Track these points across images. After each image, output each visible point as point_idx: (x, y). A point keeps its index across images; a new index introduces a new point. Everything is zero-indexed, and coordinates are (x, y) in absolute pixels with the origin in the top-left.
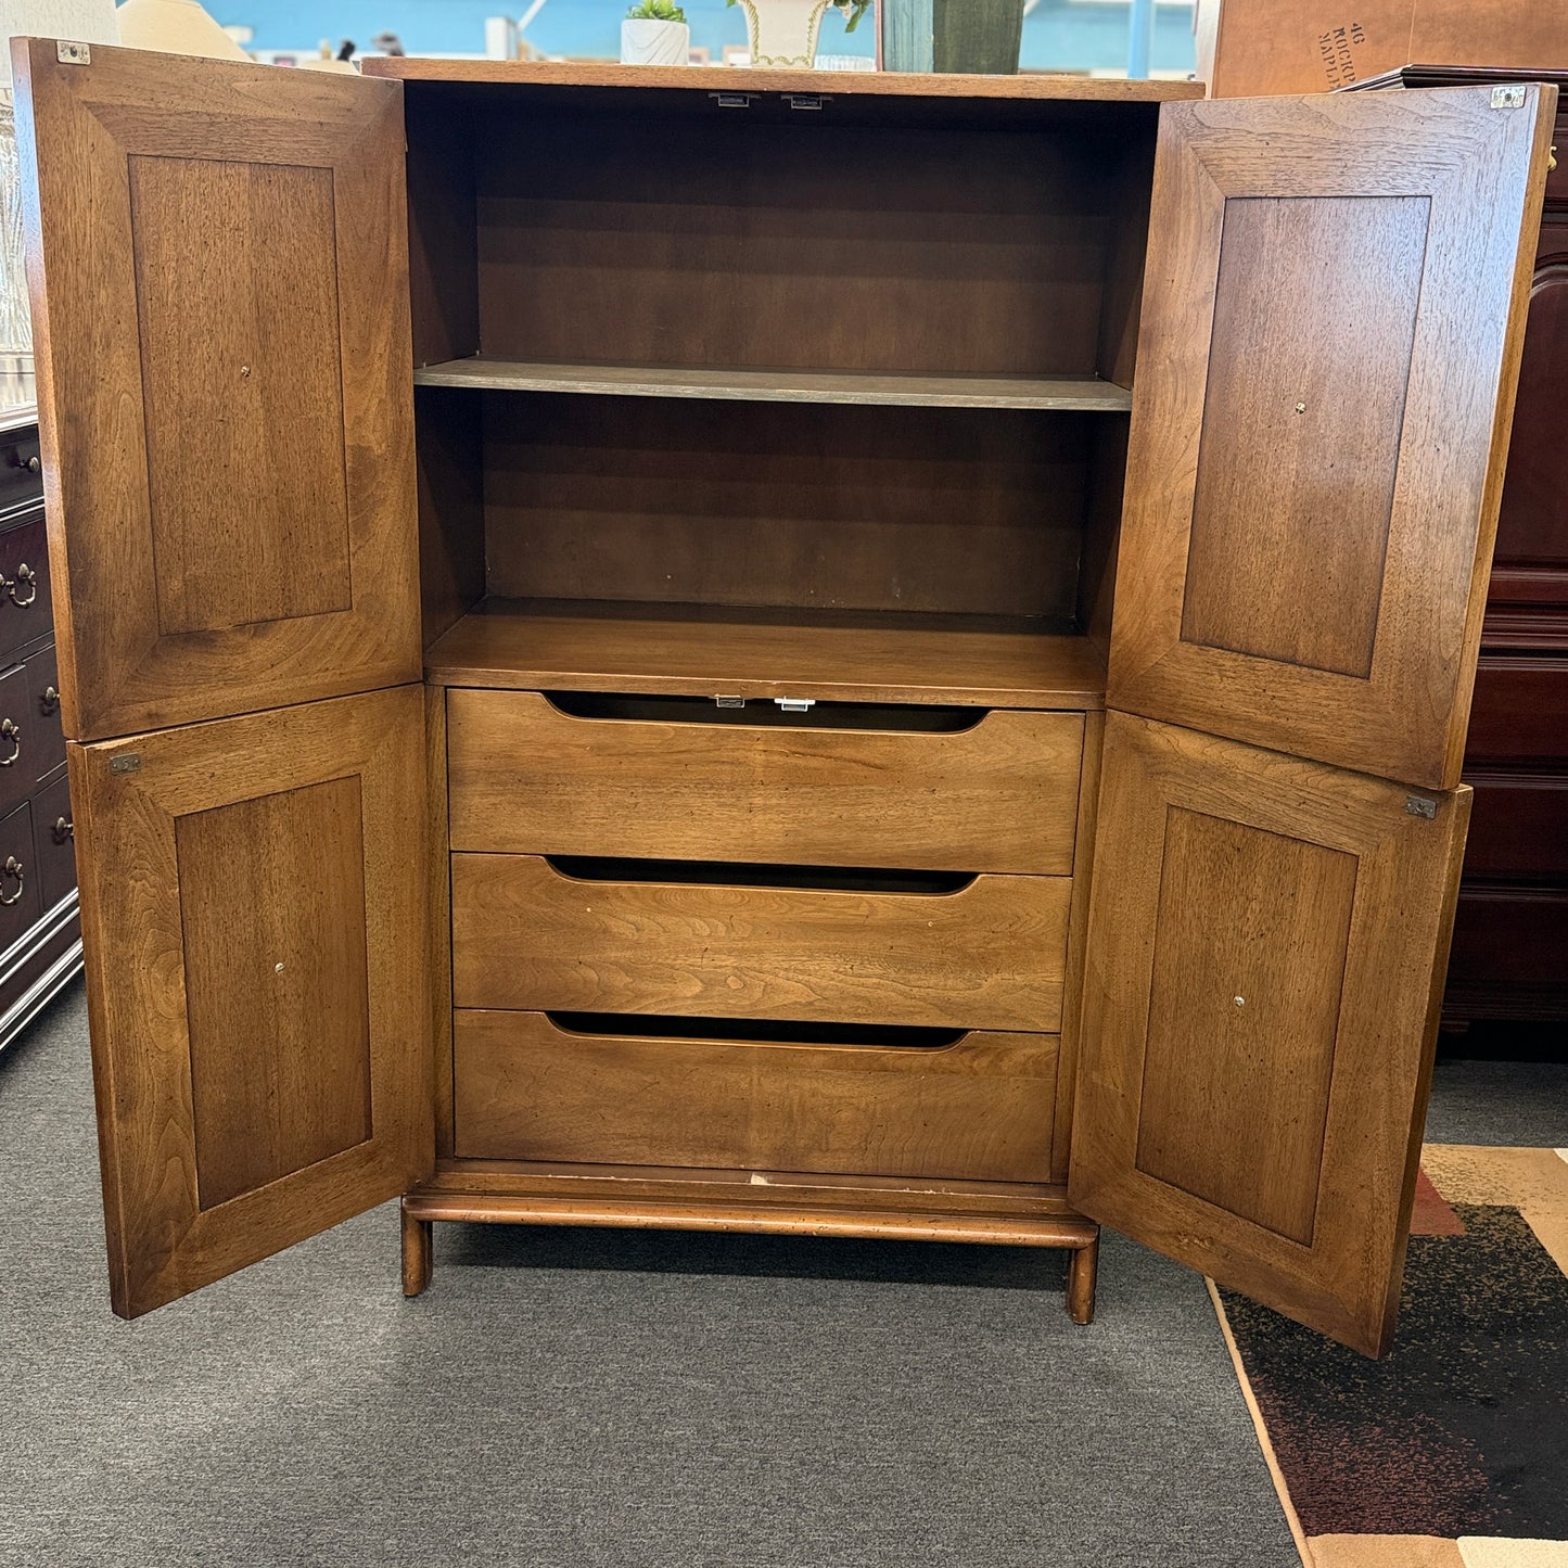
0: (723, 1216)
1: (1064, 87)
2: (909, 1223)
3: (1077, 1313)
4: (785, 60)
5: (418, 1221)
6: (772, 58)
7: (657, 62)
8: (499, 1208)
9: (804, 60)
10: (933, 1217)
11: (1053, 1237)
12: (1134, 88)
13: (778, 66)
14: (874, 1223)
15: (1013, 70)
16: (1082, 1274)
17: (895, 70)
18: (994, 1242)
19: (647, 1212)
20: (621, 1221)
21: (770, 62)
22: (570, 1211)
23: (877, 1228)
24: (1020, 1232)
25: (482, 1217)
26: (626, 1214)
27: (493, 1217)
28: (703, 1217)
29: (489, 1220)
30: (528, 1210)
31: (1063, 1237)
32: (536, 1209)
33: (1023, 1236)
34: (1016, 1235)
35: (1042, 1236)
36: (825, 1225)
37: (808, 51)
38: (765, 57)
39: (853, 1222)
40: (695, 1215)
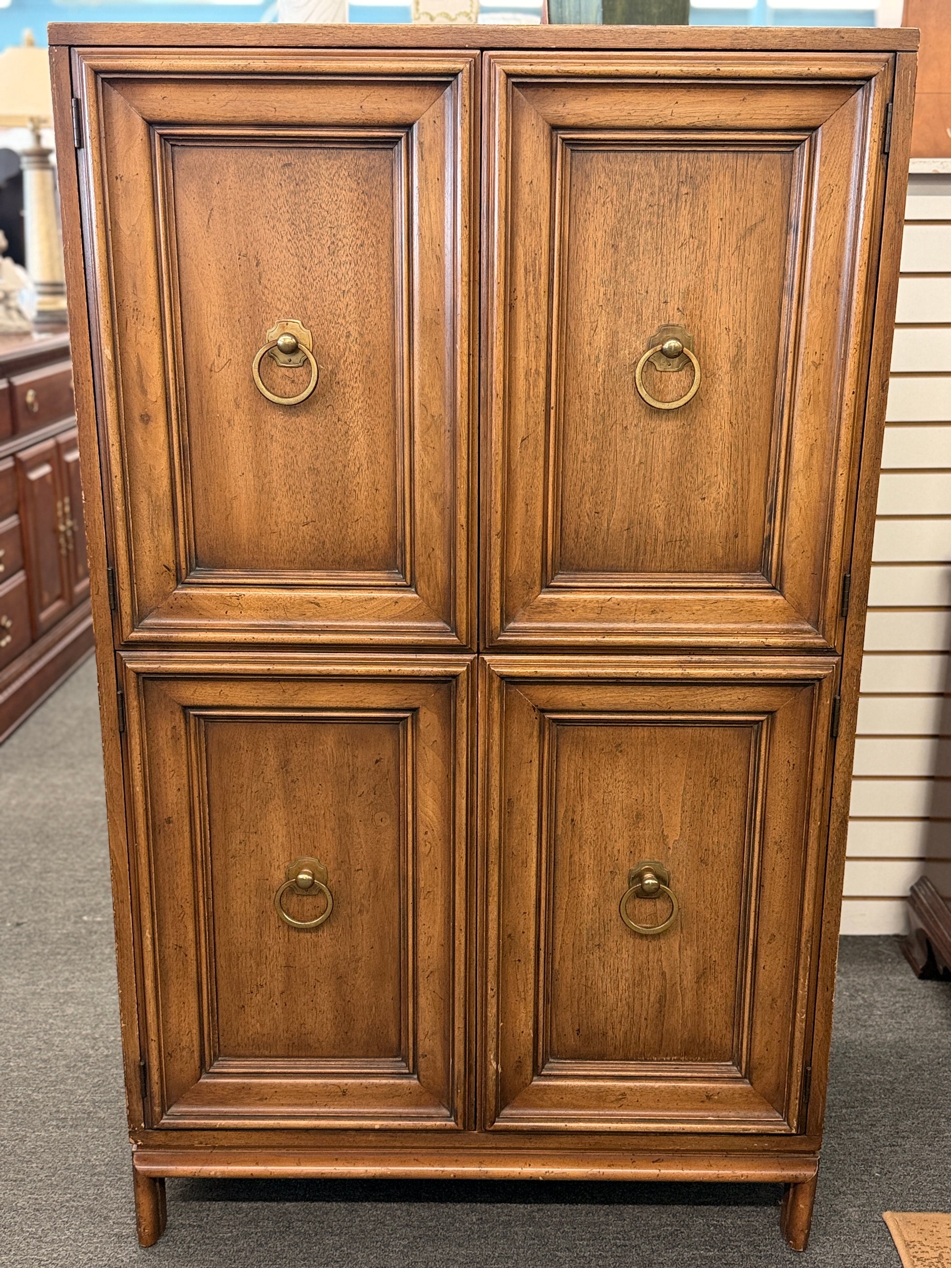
0: (450, 1164)
1: (774, 37)
2: (633, 1163)
3: (794, 1241)
4: (447, 16)
5: (151, 1178)
6: (434, 14)
7: (315, 20)
8: (229, 1164)
9: (467, 15)
10: (657, 1155)
11: (775, 1172)
12: (846, 36)
13: (441, 22)
14: (599, 1166)
15: (684, 21)
16: (801, 1206)
17: (561, 22)
18: (717, 1180)
19: (375, 1162)
20: (349, 1172)
21: (432, 19)
22: (299, 1164)
23: (602, 1170)
24: (741, 1168)
25: (212, 1173)
26: (354, 1165)
27: (223, 1172)
28: (430, 1165)
29: (219, 1175)
30: (257, 1164)
31: (785, 1173)
32: (265, 1162)
33: (745, 1172)
34: (739, 1172)
35: (763, 1172)
36: (551, 1170)
37: (471, 6)
38: (427, 14)
39: (579, 1166)
40: (423, 1164)
